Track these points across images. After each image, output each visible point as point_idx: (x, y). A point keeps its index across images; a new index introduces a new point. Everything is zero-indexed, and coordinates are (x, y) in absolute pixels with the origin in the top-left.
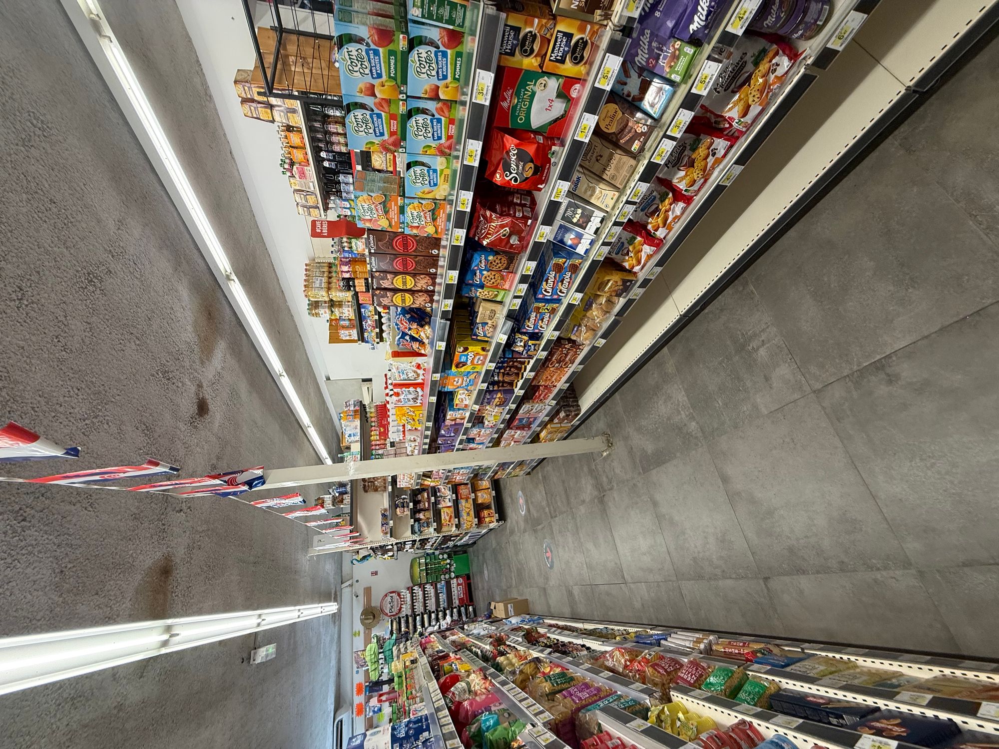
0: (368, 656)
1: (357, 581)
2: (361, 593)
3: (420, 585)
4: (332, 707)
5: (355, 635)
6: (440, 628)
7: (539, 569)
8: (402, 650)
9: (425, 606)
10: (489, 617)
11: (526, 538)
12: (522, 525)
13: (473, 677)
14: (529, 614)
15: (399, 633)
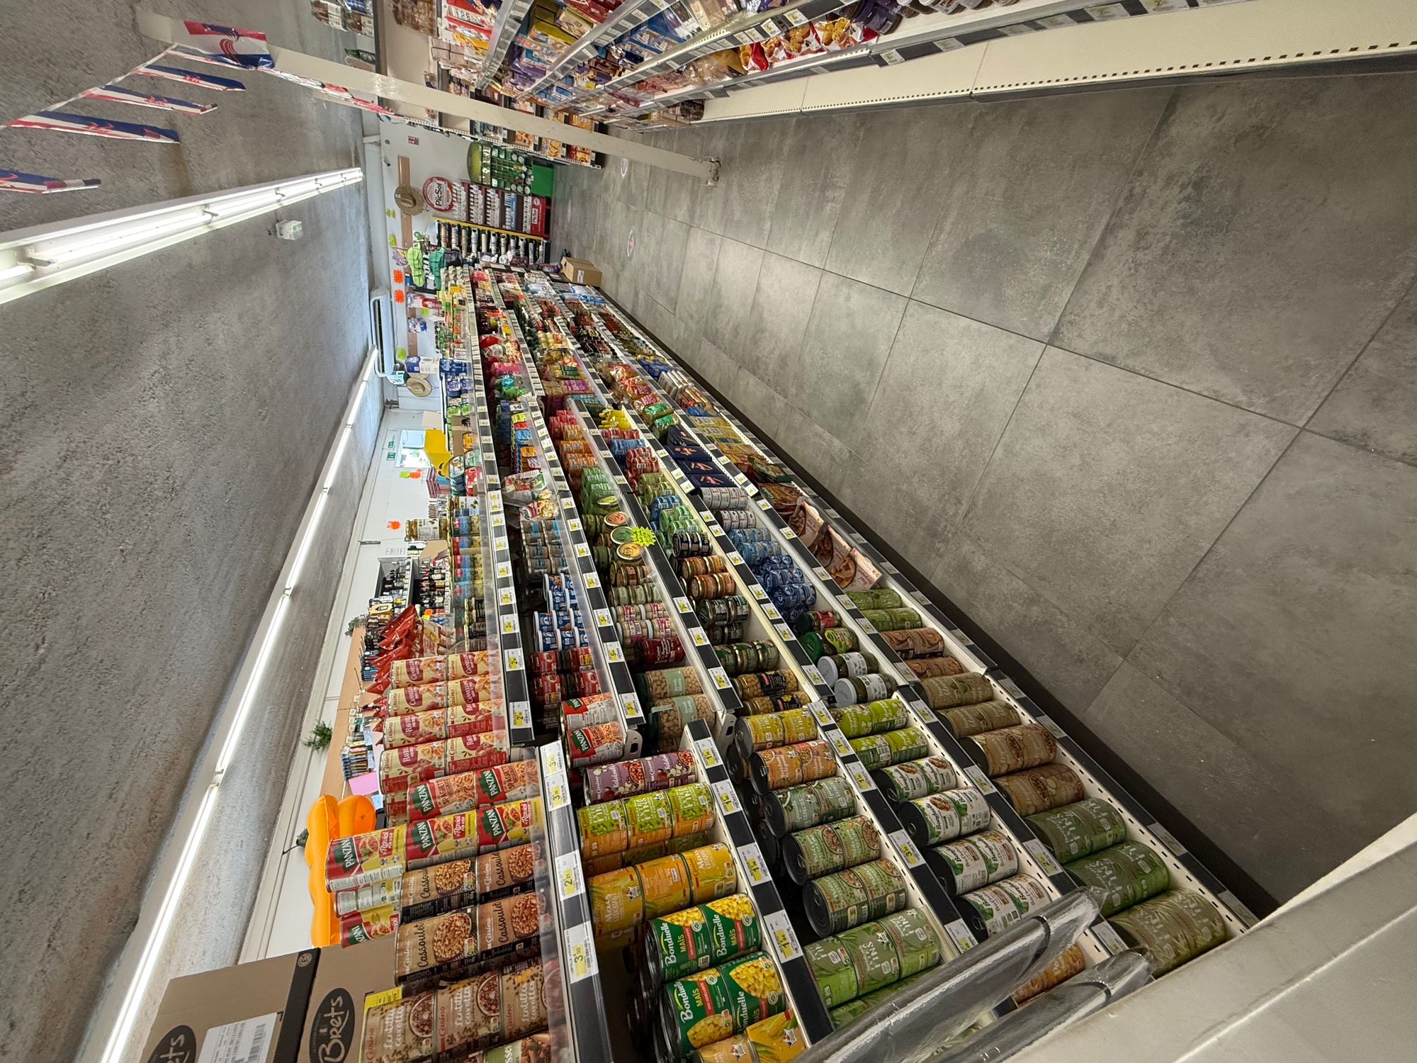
1: (387, 142)
2: (394, 162)
3: (481, 186)
5: (389, 216)
6: (498, 262)
7: (619, 252)
8: (451, 277)
9: (485, 217)
10: (558, 271)
11: (618, 208)
12: (619, 189)
13: (508, 345)
14: (597, 288)
15: (449, 245)
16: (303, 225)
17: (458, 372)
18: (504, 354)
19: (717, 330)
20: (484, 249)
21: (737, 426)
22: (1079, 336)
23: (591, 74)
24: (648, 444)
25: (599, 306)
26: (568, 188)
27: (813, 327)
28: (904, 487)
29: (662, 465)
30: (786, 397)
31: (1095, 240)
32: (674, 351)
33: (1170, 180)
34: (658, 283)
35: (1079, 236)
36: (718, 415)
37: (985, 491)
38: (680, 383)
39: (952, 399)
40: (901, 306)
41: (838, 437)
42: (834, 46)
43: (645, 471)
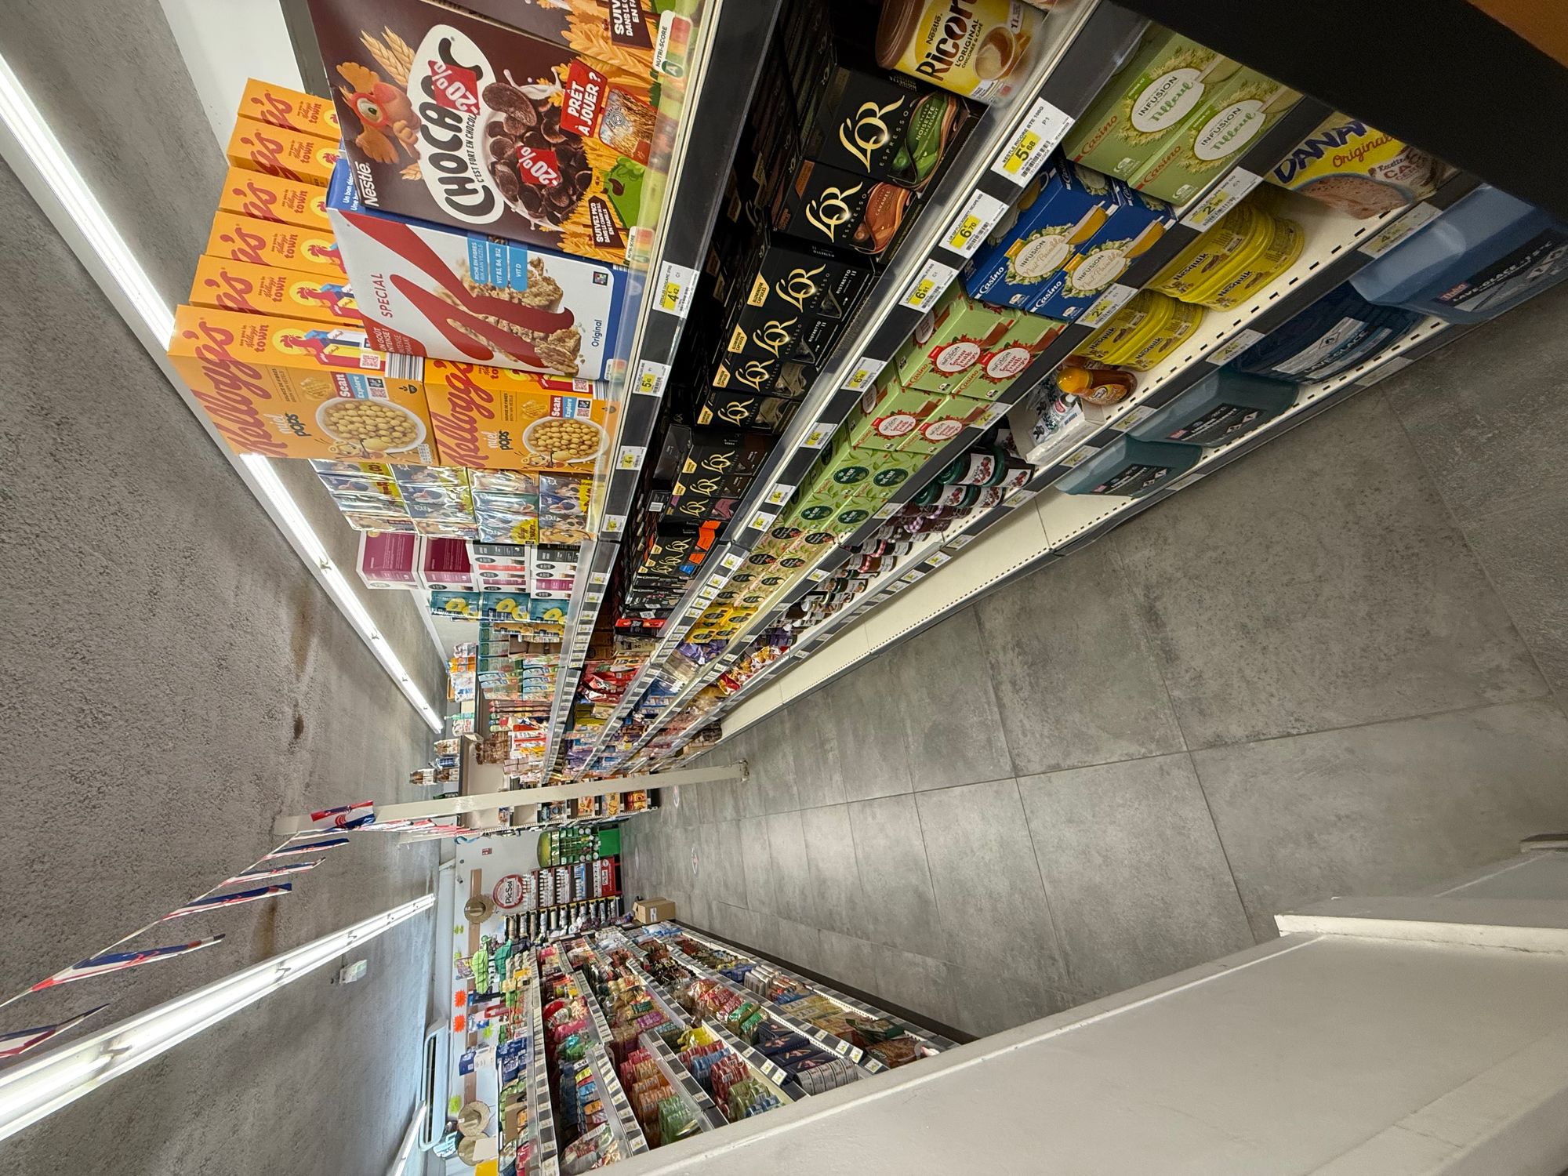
0: (475, 964)
1: (462, 862)
2: (467, 877)
3: (550, 868)
4: (423, 1022)
5: (457, 932)
6: (567, 933)
7: (687, 874)
8: (517, 964)
9: (556, 896)
10: (631, 920)
11: (678, 834)
12: (675, 818)
13: (575, 1006)
14: (674, 921)
15: (517, 935)
16: (368, 964)
17: (518, 1049)
18: (570, 1016)
19: (788, 903)
20: (553, 926)
21: (834, 996)
22: (1029, 761)
23: (626, 738)
24: (733, 1050)
25: (676, 936)
26: (633, 837)
27: (860, 855)
28: (1006, 975)
29: (750, 1065)
30: (868, 939)
31: (993, 696)
32: (757, 948)
33: (1004, 648)
34: (726, 886)
35: (984, 700)
36: (812, 993)
37: (1064, 933)
38: (765, 976)
39: (987, 858)
40: (912, 802)
41: (928, 954)
42: (768, 662)
43: (732, 1083)
